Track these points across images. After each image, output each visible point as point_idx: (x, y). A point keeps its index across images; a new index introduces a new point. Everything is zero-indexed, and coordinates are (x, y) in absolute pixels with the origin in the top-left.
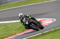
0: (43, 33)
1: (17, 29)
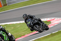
0: (52, 34)
1: (26, 30)
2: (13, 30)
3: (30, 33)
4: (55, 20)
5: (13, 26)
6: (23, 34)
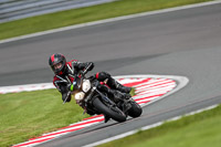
0: (140, 132)
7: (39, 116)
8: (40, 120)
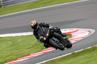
2: (11, 46)
3: (38, 52)
4: (78, 32)
5: (11, 40)
6: (27, 53)
7: (29, 46)
8: (30, 48)
